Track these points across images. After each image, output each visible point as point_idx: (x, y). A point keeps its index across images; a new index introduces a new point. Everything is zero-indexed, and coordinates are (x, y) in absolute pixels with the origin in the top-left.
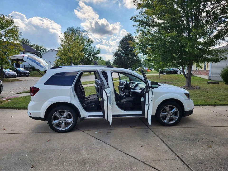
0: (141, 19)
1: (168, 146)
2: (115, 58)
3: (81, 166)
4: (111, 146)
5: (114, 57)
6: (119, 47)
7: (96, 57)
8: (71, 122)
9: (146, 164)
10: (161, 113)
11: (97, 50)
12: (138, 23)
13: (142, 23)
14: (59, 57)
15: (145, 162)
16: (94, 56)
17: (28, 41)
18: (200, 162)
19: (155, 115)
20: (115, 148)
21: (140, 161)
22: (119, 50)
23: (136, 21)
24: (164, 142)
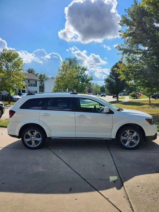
0: (125, 47)
1: (116, 168)
2: (107, 84)
3: (32, 178)
4: (66, 163)
5: (105, 83)
6: (110, 73)
7: (89, 83)
8: (40, 140)
9: (87, 182)
10: (121, 137)
11: (90, 77)
12: (122, 51)
13: (125, 51)
14: (56, 84)
15: (87, 180)
16: (87, 82)
17: (33, 70)
18: (139, 185)
19: (115, 138)
20: (69, 166)
21: (83, 178)
22: (110, 76)
23: (120, 50)
24: (115, 164)
